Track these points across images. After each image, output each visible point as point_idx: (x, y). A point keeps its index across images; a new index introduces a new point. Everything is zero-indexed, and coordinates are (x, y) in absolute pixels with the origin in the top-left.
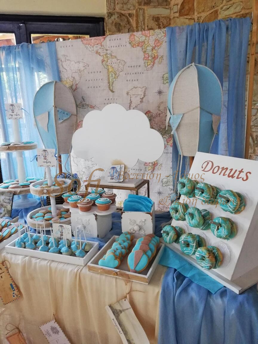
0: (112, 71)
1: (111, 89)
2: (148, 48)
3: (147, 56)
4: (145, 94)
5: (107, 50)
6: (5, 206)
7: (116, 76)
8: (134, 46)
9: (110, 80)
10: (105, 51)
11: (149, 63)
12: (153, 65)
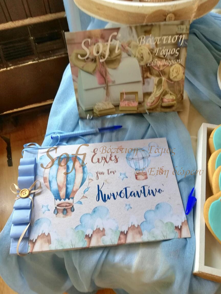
6: (161, 69)
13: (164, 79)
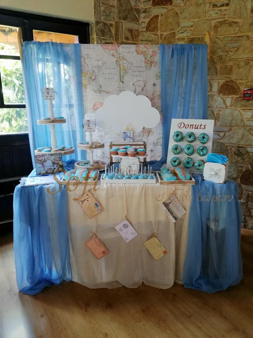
0: (123, 69)
1: (122, 81)
2: (148, 56)
3: (147, 61)
4: (145, 85)
5: (120, 54)
6: (57, 163)
7: (126, 72)
8: (139, 54)
9: (122, 75)
10: (119, 55)
11: (148, 66)
12: (151, 67)
13: (58, 165)
